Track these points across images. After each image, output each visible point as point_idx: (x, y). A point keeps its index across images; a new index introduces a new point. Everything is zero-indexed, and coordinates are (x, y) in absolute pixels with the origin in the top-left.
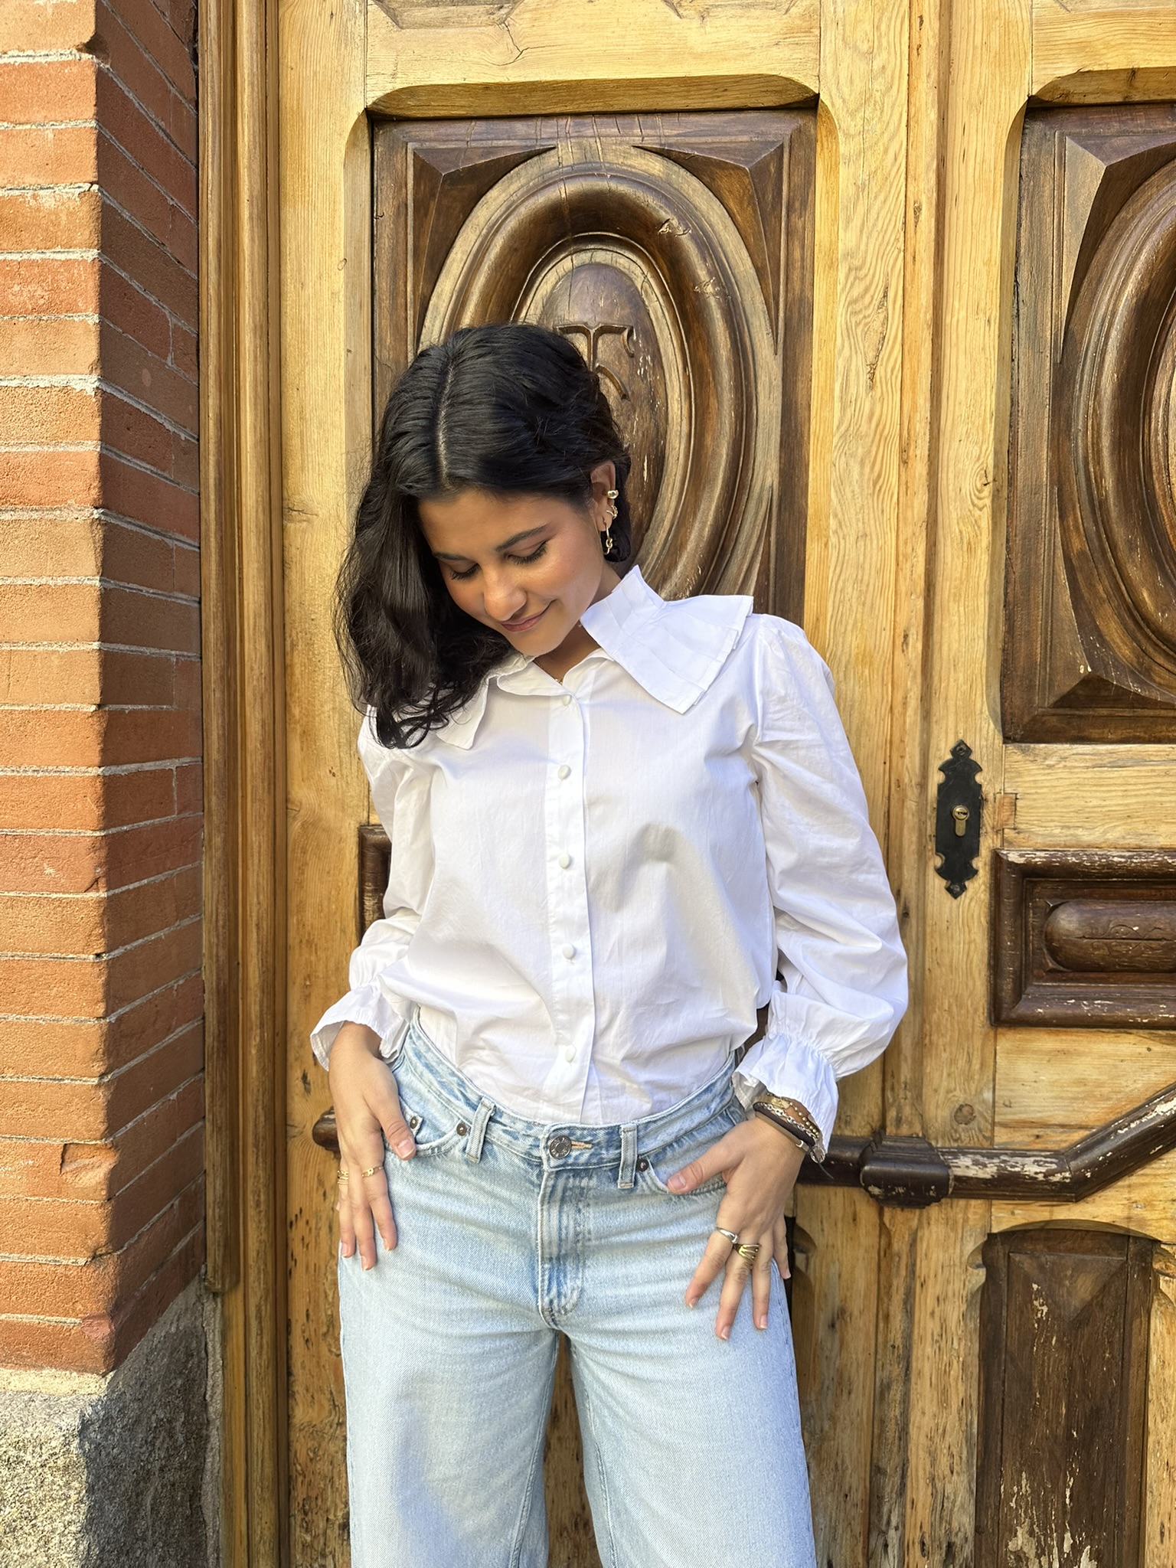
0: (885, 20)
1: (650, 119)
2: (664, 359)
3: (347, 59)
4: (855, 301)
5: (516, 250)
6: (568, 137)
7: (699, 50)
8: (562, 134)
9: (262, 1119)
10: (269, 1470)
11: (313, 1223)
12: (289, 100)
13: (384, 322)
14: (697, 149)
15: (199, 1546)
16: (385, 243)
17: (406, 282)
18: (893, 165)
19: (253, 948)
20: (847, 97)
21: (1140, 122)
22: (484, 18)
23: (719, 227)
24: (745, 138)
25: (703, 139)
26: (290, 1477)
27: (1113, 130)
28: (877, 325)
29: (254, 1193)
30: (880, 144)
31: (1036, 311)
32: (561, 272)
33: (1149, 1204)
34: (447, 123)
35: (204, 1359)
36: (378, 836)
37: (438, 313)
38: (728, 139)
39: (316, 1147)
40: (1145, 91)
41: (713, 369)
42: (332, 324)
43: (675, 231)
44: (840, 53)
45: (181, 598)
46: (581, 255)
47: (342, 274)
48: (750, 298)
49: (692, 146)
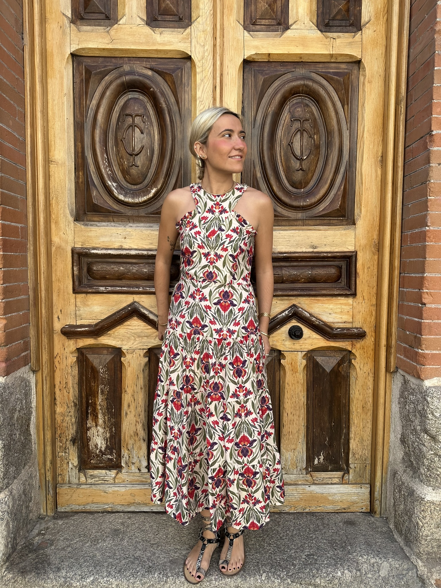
0: (207, 38)
1: (148, 60)
2: (153, 124)
3: (65, 40)
4: (200, 110)
6: (126, 63)
7: (160, 43)
9: (46, 325)
10: (49, 422)
11: (61, 357)
12: (49, 50)
13: (77, 111)
15: (30, 441)
16: (77, 90)
18: (210, 75)
19: (42, 279)
20: (198, 57)
21: (273, 66)
22: (103, 30)
23: (167, 90)
24: (173, 66)
25: (162, 66)
26: (55, 428)
27: (266, 69)
29: (44, 346)
30: (207, 70)
32: (126, 99)
33: (277, 341)
34: (93, 58)
35: (30, 389)
36: (77, 250)
37: (92, 110)
38: (168, 66)
39: (62, 335)
40: (273, 59)
41: (165, 126)
42: (62, 111)
43: (155, 90)
44: (196, 45)
45: (21, 182)
46: (131, 95)
47: (65, 97)
48: (175, 108)
49: (159, 68)
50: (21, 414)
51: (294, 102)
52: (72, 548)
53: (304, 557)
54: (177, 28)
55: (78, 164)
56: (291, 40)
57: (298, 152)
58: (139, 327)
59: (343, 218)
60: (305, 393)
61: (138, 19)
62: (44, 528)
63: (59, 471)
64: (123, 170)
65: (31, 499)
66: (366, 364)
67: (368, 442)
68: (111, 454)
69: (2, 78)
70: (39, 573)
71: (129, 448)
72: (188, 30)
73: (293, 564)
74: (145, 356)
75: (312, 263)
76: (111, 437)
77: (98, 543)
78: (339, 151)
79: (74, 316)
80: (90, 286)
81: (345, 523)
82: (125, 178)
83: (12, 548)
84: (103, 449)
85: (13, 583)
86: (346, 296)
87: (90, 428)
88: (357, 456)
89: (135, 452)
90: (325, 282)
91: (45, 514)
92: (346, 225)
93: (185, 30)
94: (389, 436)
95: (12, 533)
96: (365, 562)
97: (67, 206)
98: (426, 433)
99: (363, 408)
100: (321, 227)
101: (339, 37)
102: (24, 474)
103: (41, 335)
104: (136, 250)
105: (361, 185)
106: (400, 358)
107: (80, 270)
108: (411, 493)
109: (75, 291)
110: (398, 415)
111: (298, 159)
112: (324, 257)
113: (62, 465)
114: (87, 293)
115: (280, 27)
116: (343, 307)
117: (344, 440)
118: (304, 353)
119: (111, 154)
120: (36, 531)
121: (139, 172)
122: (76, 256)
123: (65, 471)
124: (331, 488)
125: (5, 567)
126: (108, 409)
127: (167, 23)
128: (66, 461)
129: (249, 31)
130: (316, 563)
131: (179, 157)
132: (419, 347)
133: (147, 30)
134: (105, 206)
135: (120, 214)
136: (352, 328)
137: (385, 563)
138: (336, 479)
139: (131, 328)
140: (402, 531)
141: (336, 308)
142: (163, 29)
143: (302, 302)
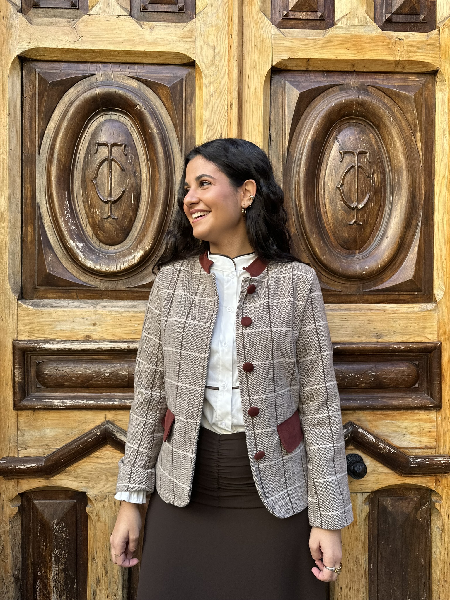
0: (219, 35)
1: (132, 66)
2: (139, 157)
3: (10, 36)
5: (79, 113)
6: (100, 71)
7: (150, 42)
8: (98, 69)
13: (26, 138)
14: (150, 78)
16: (27, 107)
17: (35, 124)
18: (223, 88)
20: (206, 62)
21: (312, 77)
22: (66, 24)
23: (160, 108)
24: (169, 75)
25: (153, 75)
27: (303, 80)
30: (218, 81)
31: (277, 144)
32: (99, 122)
34: (52, 63)
36: (21, 344)
37: (49, 136)
38: (162, 75)
40: (314, 66)
41: (157, 161)
42: (3, 138)
43: (141, 108)
44: (203, 46)
46: (107, 116)
47: (8, 119)
48: (172, 136)
49: (148, 77)
54: (176, 22)
55: (26, 215)
56: (340, 40)
58: (114, 460)
59: (419, 293)
60: (367, 554)
61: (118, 7)
64: (93, 223)
72: (191, 24)
79: (15, 444)
80: (39, 399)
82: (96, 235)
86: (427, 408)
90: (396, 387)
92: (423, 303)
93: (187, 24)
97: (7, 278)
101: (407, 38)
104: (111, 341)
105: (443, 247)
107: (25, 374)
109: (17, 407)
111: (352, 209)
112: (394, 351)
114: (34, 409)
115: (322, 22)
116: (423, 424)
118: (366, 495)
119: (76, 200)
121: (118, 227)
122: (18, 354)
126: (66, 584)
127: (160, 15)
129: (278, 27)
133: (131, 23)
134: (67, 277)
135: (88, 289)
136: (437, 457)
139: (102, 462)
141: (413, 427)
142: (155, 23)
143: (362, 418)
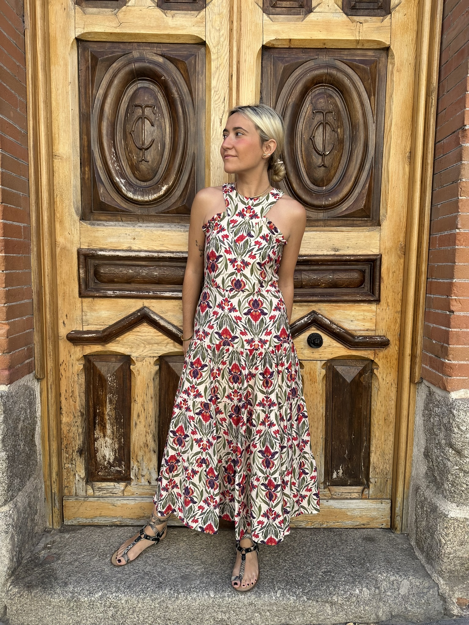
0: (223, 21)
1: (159, 45)
2: (164, 116)
3: (69, 22)
4: (215, 101)
6: (136, 49)
7: (172, 26)
8: (134, 48)
9: (51, 331)
10: (55, 432)
11: (67, 364)
12: (52, 33)
13: (83, 102)
15: (35, 452)
16: (82, 78)
18: (226, 63)
19: (47, 282)
20: (213, 42)
21: (294, 53)
22: (110, 13)
23: (179, 79)
24: (186, 53)
25: (173, 52)
26: (61, 439)
27: (287, 56)
28: (222, 108)
29: (49, 352)
30: (222, 57)
32: (135, 89)
34: (100, 43)
35: (35, 398)
36: (84, 252)
37: (99, 100)
38: (180, 52)
39: (68, 341)
40: (294, 45)
41: (177, 118)
42: (67, 101)
43: (166, 78)
44: (211, 30)
45: (23, 178)
46: (140, 84)
47: (70, 86)
48: (188, 98)
49: (171, 54)
50: (25, 424)
51: (317, 92)
52: (80, 562)
53: (321, 574)
54: (191, 11)
55: (84, 159)
56: (315, 25)
57: (320, 147)
58: (149, 334)
59: (368, 219)
60: (324, 404)
61: (148, 0)
62: (51, 542)
63: (65, 483)
64: (132, 165)
65: (37, 512)
66: (389, 374)
67: (389, 456)
68: (120, 466)
69: (2, 65)
70: (46, 588)
71: (139, 460)
72: (202, 13)
73: (309, 581)
74: (155, 364)
75: (333, 267)
76: (120, 448)
77: (107, 558)
78: (364, 147)
79: (80, 322)
80: (98, 290)
81: (364, 539)
82: (134, 174)
83: (17, 562)
84: (111, 461)
85: (18, 597)
86: (370, 302)
87: (98, 438)
88: (377, 470)
89: (145, 464)
90: (347, 287)
91: (51, 527)
92: (371, 226)
93: (200, 13)
94: (412, 450)
95: (17, 547)
96: (384, 580)
97: (72, 204)
98: (451, 447)
99: (385, 420)
100: (344, 228)
101: (366, 21)
102: (29, 486)
103: (46, 342)
104: (146, 251)
105: (387, 184)
106: (426, 369)
107: (86, 272)
108: (434, 509)
109: (81, 295)
110: (422, 428)
111: (320, 155)
112: (346, 261)
113: (68, 477)
114: (94, 297)
115: (302, 9)
116: (366, 314)
117: (364, 453)
118: (323, 362)
119: (119, 148)
120: (41, 545)
121: (149, 167)
122: (82, 258)
123: (71, 483)
124: (350, 503)
125: (10, 581)
126: (116, 419)
127: (179, 5)
128: (72, 473)
129: (268, 14)
130: (333, 581)
131: (192, 152)
132: (446, 357)
133: (158, 12)
134: (113, 204)
135: (128, 213)
136: (375, 336)
137: (405, 580)
138: (355, 494)
139: (141, 334)
140: (423, 548)
141: (359, 315)
142: (176, 12)
143: (322, 309)
